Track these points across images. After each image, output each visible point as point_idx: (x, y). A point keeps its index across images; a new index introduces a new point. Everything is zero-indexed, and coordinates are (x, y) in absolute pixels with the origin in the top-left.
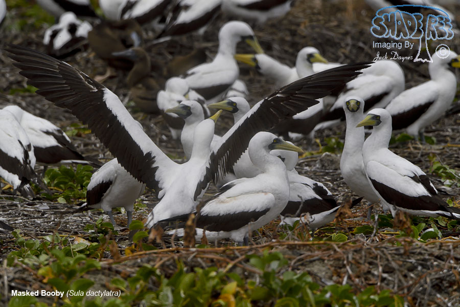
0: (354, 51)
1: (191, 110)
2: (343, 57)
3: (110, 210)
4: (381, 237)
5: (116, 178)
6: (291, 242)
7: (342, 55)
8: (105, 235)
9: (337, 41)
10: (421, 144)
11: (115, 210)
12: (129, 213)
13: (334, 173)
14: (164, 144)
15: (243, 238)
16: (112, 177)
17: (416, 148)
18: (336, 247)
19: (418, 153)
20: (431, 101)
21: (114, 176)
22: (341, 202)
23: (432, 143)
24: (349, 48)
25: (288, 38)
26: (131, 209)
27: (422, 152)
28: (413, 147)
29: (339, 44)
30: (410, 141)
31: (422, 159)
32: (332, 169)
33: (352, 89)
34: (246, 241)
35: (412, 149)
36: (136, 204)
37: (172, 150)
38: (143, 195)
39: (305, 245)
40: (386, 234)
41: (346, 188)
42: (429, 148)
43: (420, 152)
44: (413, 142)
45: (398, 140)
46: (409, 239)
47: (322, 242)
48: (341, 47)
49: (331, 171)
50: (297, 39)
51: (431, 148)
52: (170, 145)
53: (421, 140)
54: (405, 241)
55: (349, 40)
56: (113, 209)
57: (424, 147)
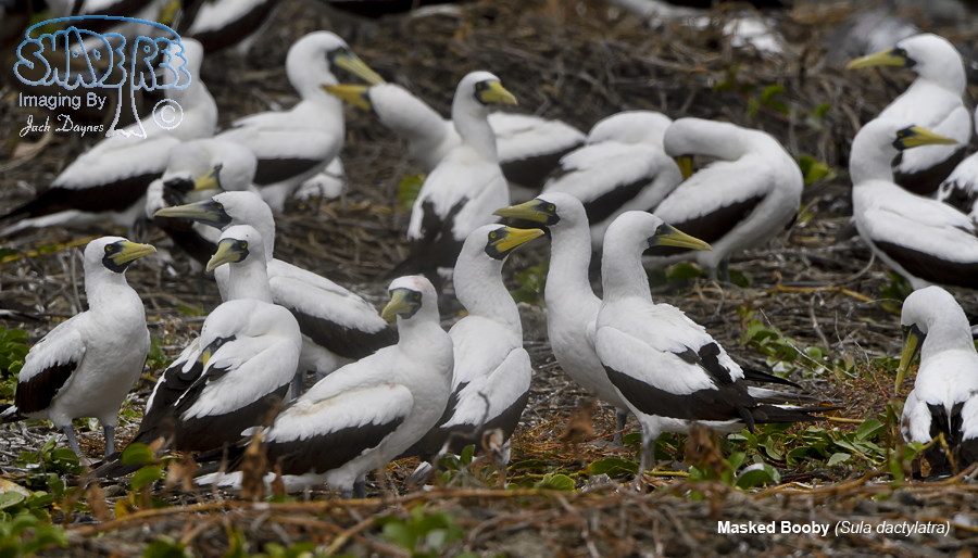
0: (571, 89)
1: (227, 212)
2: (547, 103)
3: (68, 423)
4: (645, 482)
5: (84, 355)
6: (469, 491)
7: (544, 97)
8: (59, 476)
9: (532, 67)
10: (722, 286)
11: (79, 422)
12: (108, 430)
13: (540, 348)
14: (170, 285)
15: (352, 482)
16: (77, 353)
17: (709, 295)
18: (564, 501)
19: (716, 305)
20: (760, 194)
21: (79, 351)
22: (556, 407)
23: (744, 284)
24: (558, 83)
25: (429, 62)
26: (112, 421)
27: (724, 304)
28: (705, 293)
29: (537, 74)
30: (697, 279)
31: (725, 318)
32: (533, 340)
33: (574, 170)
34: (358, 490)
35: (702, 297)
36: (121, 410)
37: (190, 297)
38: (135, 391)
39: (497, 498)
40: (656, 476)
41: (565, 379)
42: (738, 295)
43: (720, 303)
44: (704, 281)
45: (672, 277)
46: (720, 487)
47: (533, 491)
48: (543, 82)
49: (532, 343)
50: (448, 64)
51: (742, 293)
52: (183, 288)
53: (720, 278)
54: (712, 490)
55: (559, 67)
56: (74, 420)
57: (728, 293)
